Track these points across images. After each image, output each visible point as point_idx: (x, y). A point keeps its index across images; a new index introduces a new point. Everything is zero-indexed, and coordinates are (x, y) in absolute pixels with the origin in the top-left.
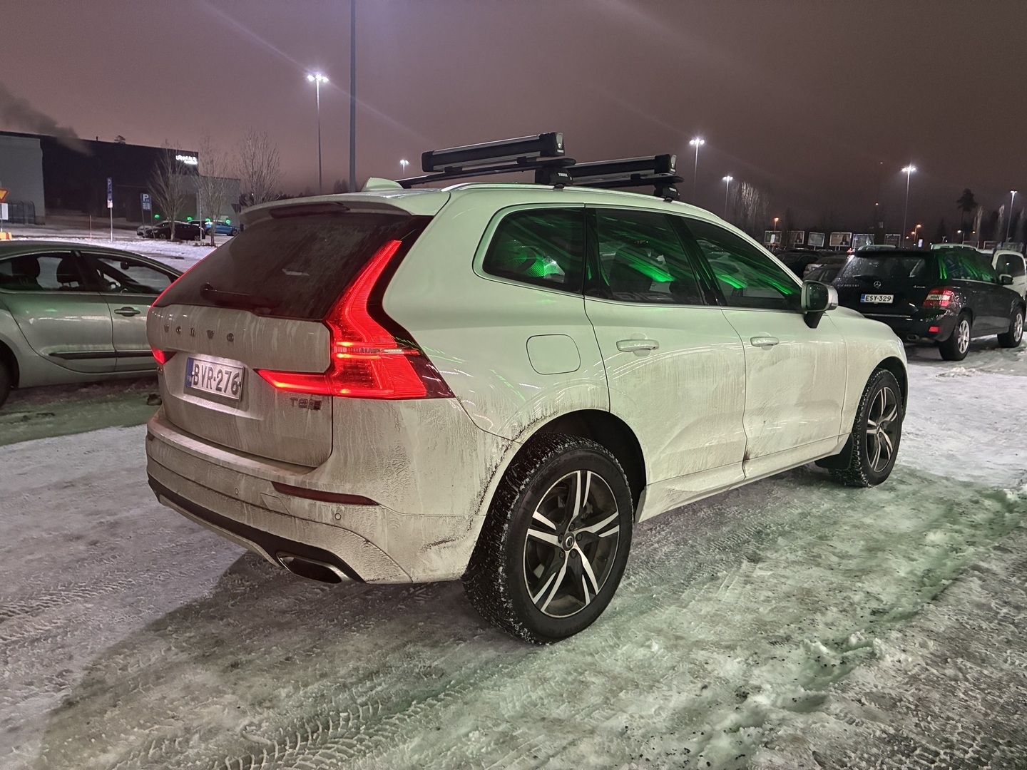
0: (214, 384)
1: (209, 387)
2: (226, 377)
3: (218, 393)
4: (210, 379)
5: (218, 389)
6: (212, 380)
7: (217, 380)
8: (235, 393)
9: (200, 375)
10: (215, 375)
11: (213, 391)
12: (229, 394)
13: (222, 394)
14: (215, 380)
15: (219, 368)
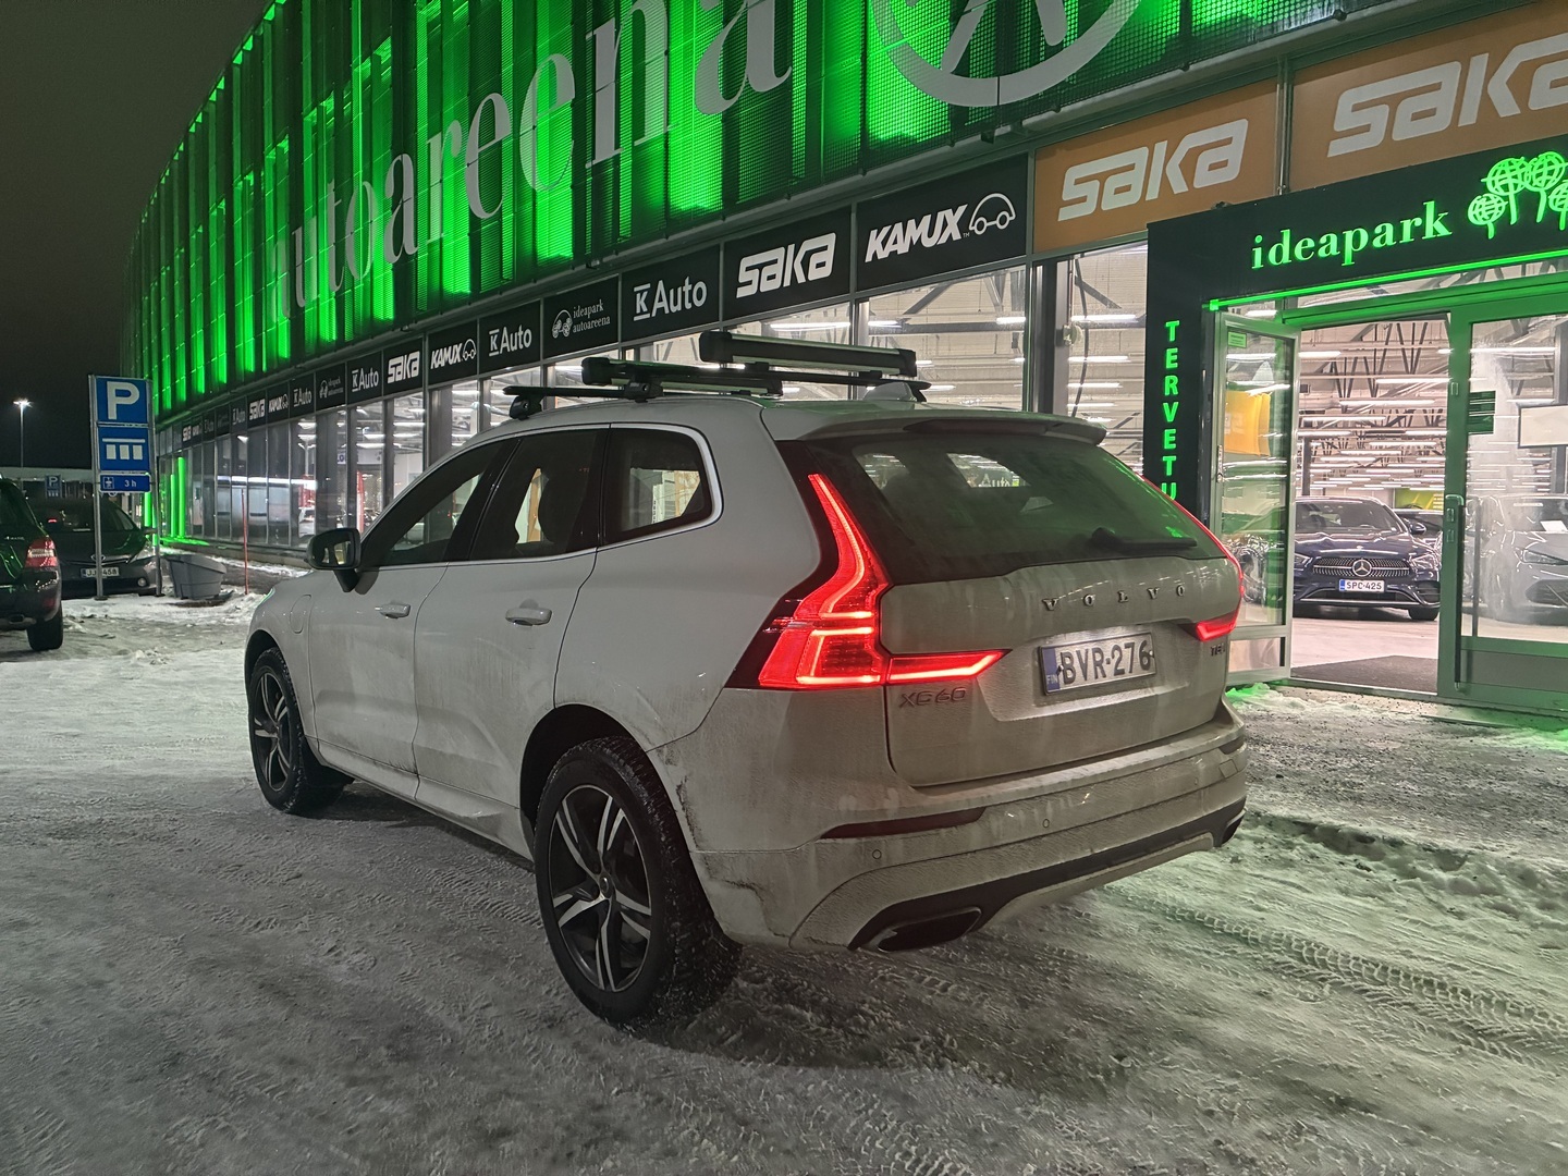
0: (1109, 669)
1: (1100, 675)
2: (1127, 653)
3: (1120, 678)
4: (1098, 664)
5: (1119, 672)
6: (1104, 664)
7: (1114, 662)
8: (1145, 668)
9: (1076, 665)
10: (1107, 655)
11: (1111, 678)
12: (1138, 673)
13: (1128, 676)
14: (1109, 663)
15: (1111, 644)
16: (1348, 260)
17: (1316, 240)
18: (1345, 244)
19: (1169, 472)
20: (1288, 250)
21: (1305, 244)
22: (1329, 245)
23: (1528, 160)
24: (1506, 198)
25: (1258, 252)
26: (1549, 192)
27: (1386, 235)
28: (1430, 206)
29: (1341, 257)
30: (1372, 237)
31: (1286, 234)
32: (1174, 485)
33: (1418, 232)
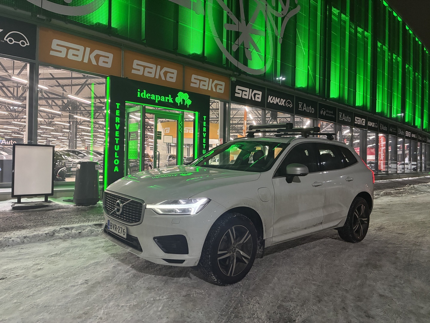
16: (157, 102)
17: (151, 95)
18: (156, 98)
19: (117, 142)
20: (144, 95)
21: (148, 95)
22: (153, 97)
23: (184, 93)
24: (181, 99)
25: (139, 93)
26: (186, 100)
27: (163, 99)
28: (170, 96)
29: (155, 100)
30: (161, 98)
31: (145, 91)
32: (118, 146)
33: (168, 100)
